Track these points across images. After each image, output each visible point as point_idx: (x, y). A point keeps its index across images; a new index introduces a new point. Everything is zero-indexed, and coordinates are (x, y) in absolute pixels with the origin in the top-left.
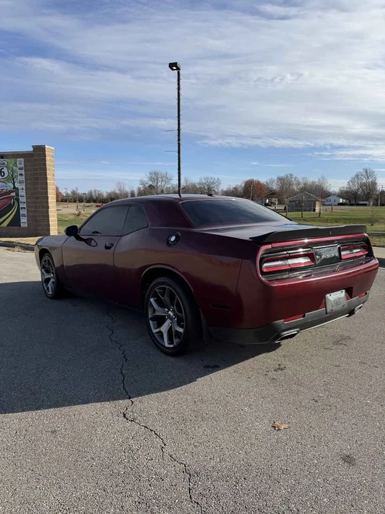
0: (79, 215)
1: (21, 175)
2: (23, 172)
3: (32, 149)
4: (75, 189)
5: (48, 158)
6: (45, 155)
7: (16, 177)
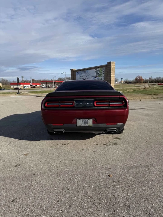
0: (145, 88)
1: (103, 74)
2: (104, 73)
3: (107, 64)
4: (151, 77)
5: (112, 66)
6: (111, 66)
7: (102, 74)
